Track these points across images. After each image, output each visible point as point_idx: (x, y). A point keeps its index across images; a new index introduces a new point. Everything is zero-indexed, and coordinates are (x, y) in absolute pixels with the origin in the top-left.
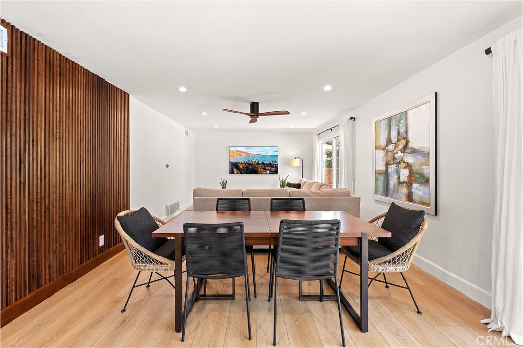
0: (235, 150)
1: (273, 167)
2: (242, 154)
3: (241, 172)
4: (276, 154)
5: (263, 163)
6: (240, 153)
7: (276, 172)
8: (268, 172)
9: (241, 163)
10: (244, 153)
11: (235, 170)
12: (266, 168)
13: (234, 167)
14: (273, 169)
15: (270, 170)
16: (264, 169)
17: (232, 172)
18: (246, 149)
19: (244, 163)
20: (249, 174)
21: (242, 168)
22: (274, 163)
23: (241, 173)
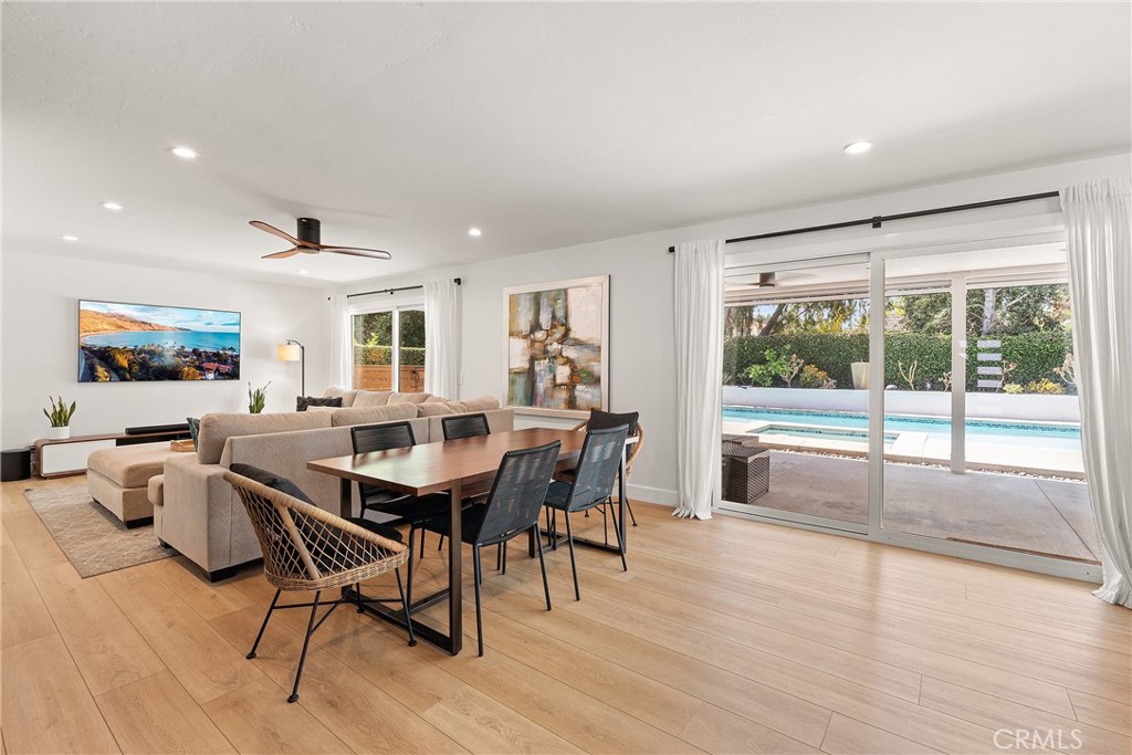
0: (105, 311)
1: (225, 363)
2: (127, 325)
3: (122, 374)
4: (235, 329)
5: (195, 352)
6: (120, 323)
7: (234, 375)
8: (211, 376)
9: (124, 351)
10: (133, 322)
11: (101, 371)
12: (206, 365)
13: (96, 361)
14: (225, 368)
15: (217, 370)
16: (200, 368)
17: (89, 376)
18: (143, 310)
19: (132, 351)
20: (150, 380)
21: (125, 364)
22: (230, 353)
23: (123, 379)
